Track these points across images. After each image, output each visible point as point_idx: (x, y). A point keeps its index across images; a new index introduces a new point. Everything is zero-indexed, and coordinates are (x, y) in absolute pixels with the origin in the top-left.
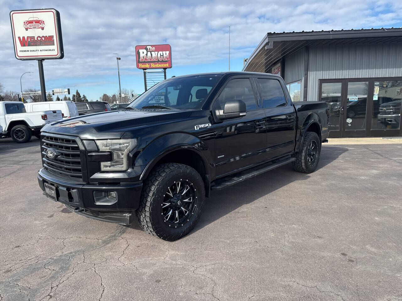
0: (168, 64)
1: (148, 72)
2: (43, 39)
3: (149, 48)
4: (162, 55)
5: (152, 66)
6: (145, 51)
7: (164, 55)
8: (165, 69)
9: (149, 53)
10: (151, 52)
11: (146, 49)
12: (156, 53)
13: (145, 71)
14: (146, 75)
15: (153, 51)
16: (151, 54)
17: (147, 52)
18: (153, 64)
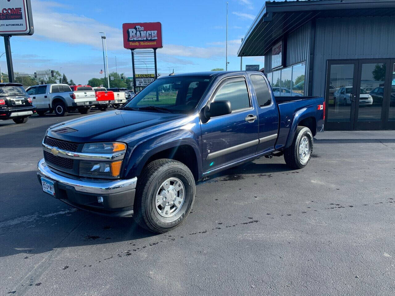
0: (155, 42)
1: (137, 53)
2: (9, 11)
3: (138, 28)
4: (150, 34)
6: (134, 30)
7: (153, 34)
9: (138, 33)
10: (140, 31)
11: (136, 29)
12: (145, 32)
13: (133, 51)
14: (135, 56)
15: (142, 31)
16: (140, 34)
17: (137, 31)
18: (142, 42)
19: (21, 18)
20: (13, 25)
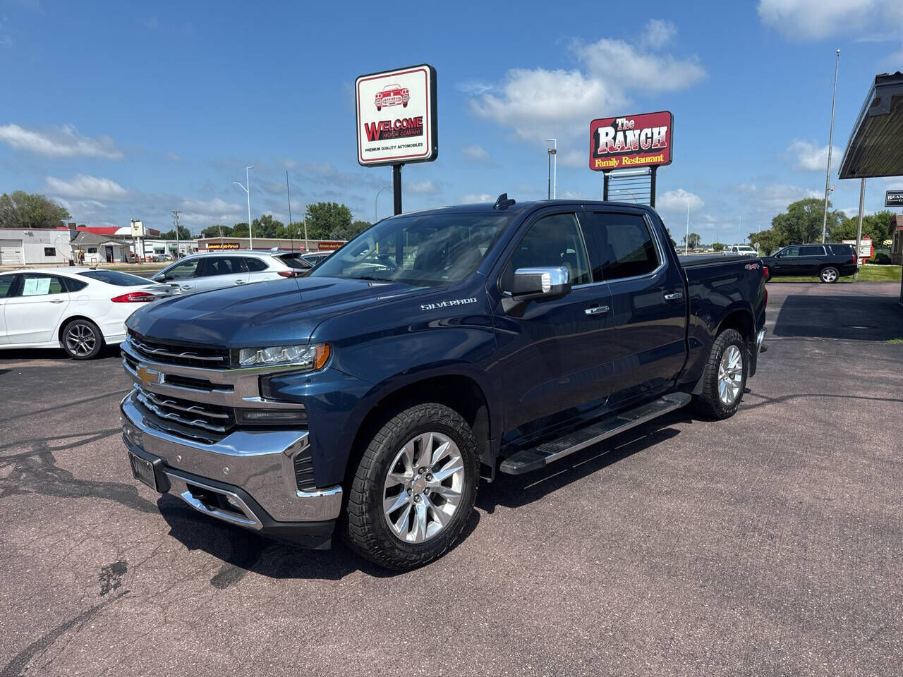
0: (662, 156)
1: (614, 178)
2: (405, 124)
3: (620, 124)
4: (649, 135)
5: (624, 163)
6: (611, 130)
7: (656, 136)
8: (654, 167)
9: (620, 135)
10: (624, 132)
11: (615, 126)
12: (637, 132)
13: (607, 174)
14: (610, 183)
15: (630, 129)
16: (625, 137)
17: (616, 131)
18: (627, 158)
19: (421, 134)
20: (409, 146)
